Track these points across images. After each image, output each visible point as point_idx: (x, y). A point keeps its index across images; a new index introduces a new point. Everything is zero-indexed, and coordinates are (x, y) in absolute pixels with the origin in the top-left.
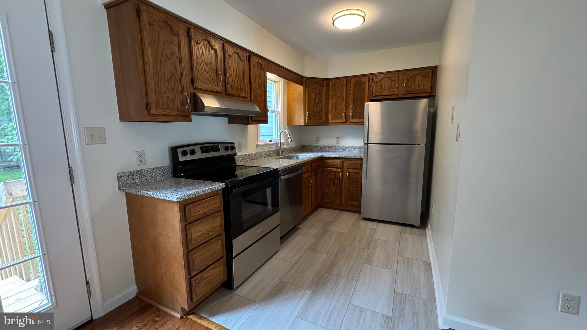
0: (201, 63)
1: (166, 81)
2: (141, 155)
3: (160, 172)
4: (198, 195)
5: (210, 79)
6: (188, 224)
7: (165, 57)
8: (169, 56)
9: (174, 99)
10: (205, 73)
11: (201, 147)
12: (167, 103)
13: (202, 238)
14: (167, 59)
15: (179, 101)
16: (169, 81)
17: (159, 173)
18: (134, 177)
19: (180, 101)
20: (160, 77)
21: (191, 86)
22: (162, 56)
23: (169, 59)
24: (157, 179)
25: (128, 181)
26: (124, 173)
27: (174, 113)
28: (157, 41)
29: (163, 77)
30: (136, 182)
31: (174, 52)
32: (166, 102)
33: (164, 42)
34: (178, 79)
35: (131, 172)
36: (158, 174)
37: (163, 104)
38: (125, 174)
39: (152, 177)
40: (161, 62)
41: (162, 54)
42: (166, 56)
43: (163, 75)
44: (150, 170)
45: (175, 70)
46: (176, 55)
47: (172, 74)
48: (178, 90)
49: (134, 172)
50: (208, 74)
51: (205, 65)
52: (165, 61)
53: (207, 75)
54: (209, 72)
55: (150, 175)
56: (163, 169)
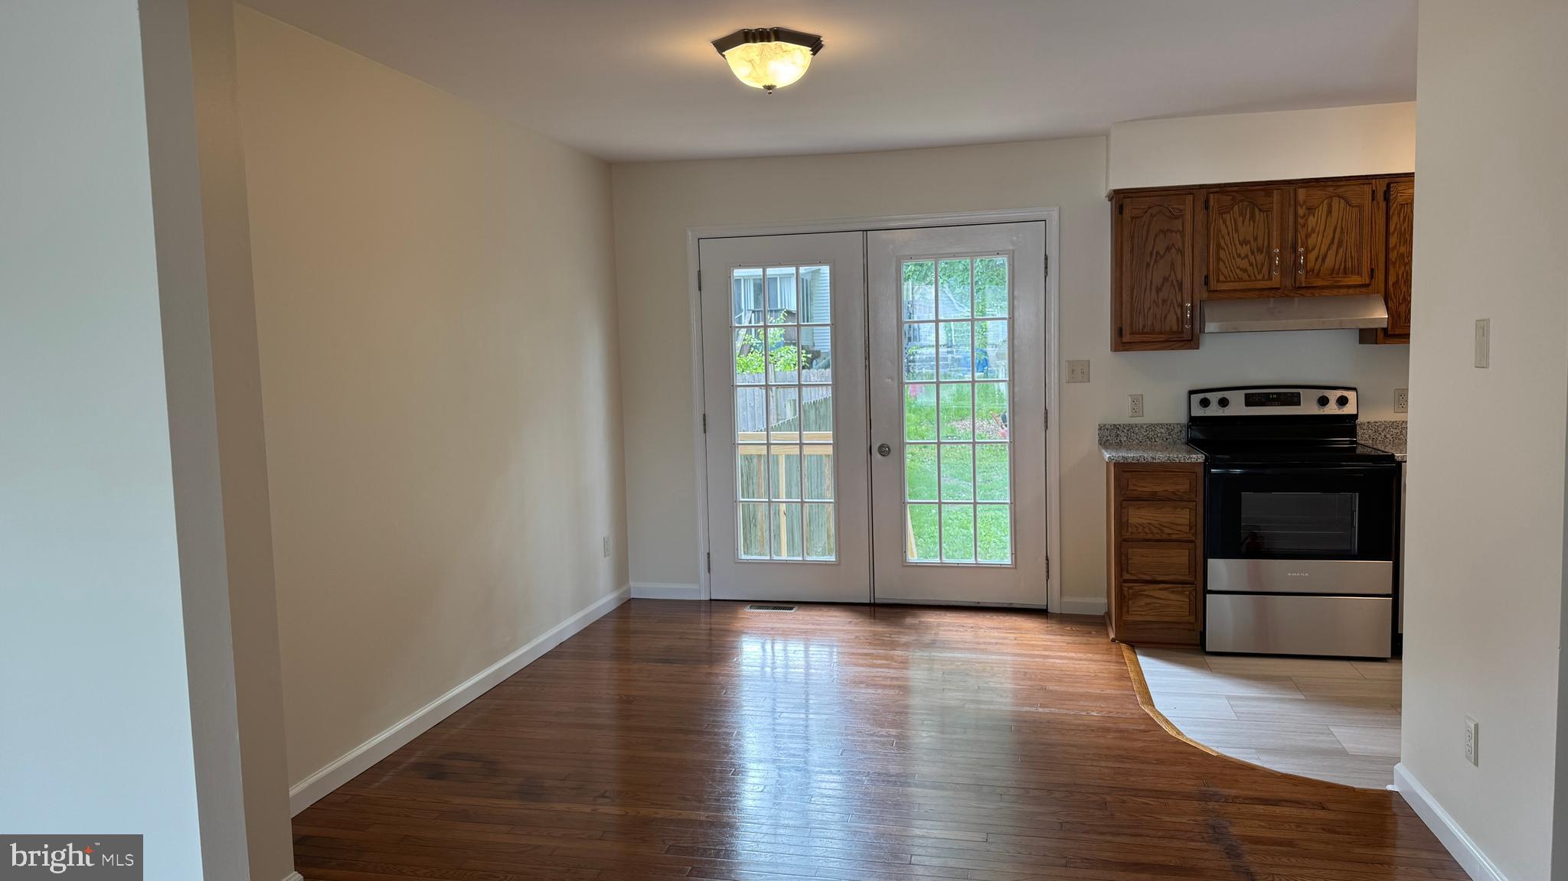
0: (1229, 244)
1: (1154, 291)
2: (1137, 402)
3: (1163, 431)
4: (1143, 461)
5: (1250, 269)
6: (1125, 500)
7: (1156, 256)
8: (1162, 253)
9: (1165, 317)
10: (1238, 260)
11: (1246, 395)
12: (1153, 324)
13: (1147, 530)
14: (1158, 258)
15: (1175, 317)
16: (1159, 290)
17: (1161, 433)
18: (1118, 432)
19: (1178, 318)
20: (1143, 289)
21: (1205, 288)
22: (1151, 259)
23: (1162, 257)
24: (1155, 441)
25: (1109, 438)
26: (1105, 425)
27: (1163, 337)
28: (1144, 239)
29: (1148, 287)
30: (1120, 441)
31: (1173, 244)
32: (1149, 323)
33: (1156, 236)
34: (1175, 282)
35: (1115, 425)
36: (1159, 435)
37: (1144, 326)
38: (1107, 426)
39: (1148, 438)
40: (1148, 265)
41: (1151, 254)
42: (1157, 253)
43: (1149, 283)
44: (1145, 426)
45: (1173, 273)
46: (1177, 248)
47: (1166, 279)
48: (1175, 302)
49: (1120, 425)
50: (1246, 260)
51: (1238, 246)
52: (1156, 261)
53: (1244, 264)
54: (1250, 254)
55: (1145, 434)
56: (1169, 427)
